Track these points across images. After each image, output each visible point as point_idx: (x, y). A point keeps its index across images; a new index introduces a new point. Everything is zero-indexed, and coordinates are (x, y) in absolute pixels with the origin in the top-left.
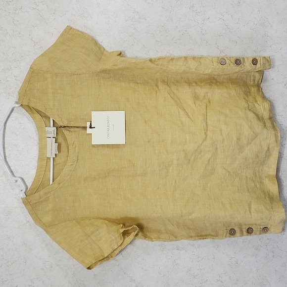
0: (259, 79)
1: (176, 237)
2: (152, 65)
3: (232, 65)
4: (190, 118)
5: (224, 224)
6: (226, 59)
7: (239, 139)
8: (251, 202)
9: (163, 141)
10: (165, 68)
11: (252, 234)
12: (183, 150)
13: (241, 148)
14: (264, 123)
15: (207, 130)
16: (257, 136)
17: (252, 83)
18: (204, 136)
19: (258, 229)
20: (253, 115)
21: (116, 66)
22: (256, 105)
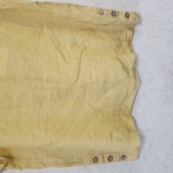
0: (130, 37)
1: (45, 165)
2: (38, 8)
3: (108, 15)
4: (66, 61)
5: (88, 153)
6: (104, 10)
7: (104, 83)
8: (112, 132)
9: (39, 79)
10: (50, 11)
11: (112, 161)
12: (57, 88)
13: (105, 90)
14: (128, 73)
15: (79, 73)
16: (120, 82)
17: (124, 38)
18: (76, 78)
19: (117, 157)
20: (120, 64)
21: (4, 6)
22: (124, 55)
